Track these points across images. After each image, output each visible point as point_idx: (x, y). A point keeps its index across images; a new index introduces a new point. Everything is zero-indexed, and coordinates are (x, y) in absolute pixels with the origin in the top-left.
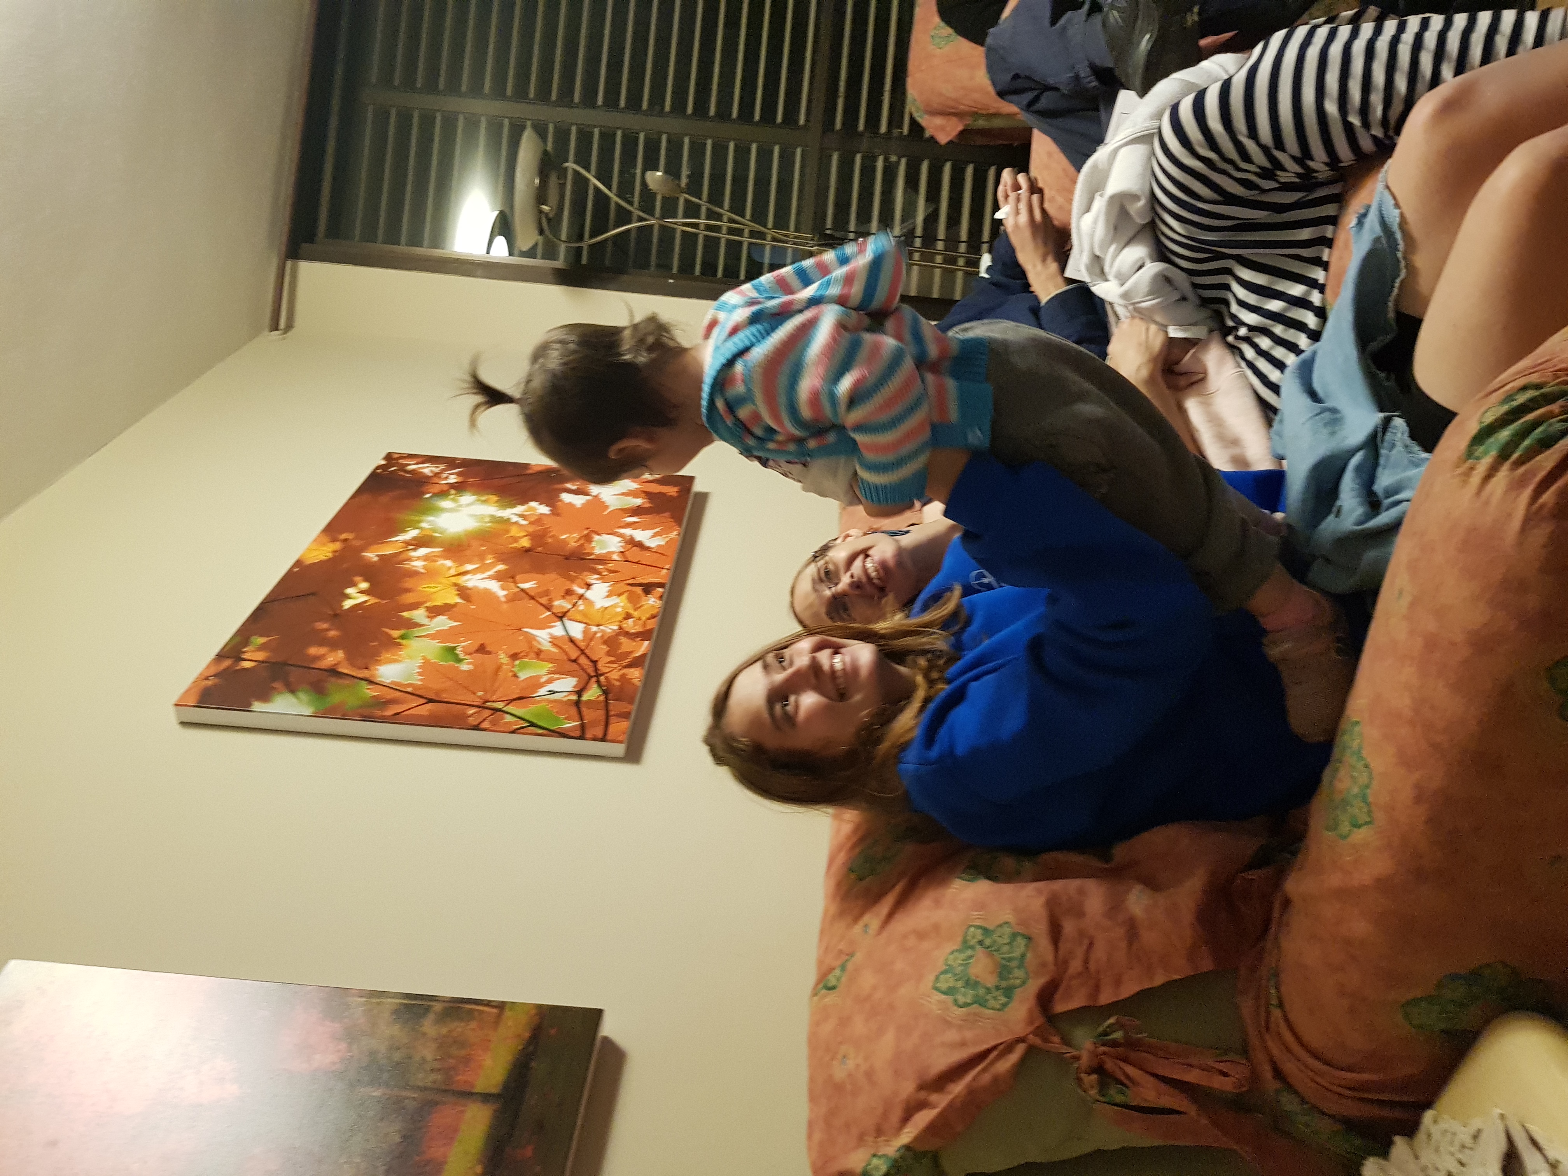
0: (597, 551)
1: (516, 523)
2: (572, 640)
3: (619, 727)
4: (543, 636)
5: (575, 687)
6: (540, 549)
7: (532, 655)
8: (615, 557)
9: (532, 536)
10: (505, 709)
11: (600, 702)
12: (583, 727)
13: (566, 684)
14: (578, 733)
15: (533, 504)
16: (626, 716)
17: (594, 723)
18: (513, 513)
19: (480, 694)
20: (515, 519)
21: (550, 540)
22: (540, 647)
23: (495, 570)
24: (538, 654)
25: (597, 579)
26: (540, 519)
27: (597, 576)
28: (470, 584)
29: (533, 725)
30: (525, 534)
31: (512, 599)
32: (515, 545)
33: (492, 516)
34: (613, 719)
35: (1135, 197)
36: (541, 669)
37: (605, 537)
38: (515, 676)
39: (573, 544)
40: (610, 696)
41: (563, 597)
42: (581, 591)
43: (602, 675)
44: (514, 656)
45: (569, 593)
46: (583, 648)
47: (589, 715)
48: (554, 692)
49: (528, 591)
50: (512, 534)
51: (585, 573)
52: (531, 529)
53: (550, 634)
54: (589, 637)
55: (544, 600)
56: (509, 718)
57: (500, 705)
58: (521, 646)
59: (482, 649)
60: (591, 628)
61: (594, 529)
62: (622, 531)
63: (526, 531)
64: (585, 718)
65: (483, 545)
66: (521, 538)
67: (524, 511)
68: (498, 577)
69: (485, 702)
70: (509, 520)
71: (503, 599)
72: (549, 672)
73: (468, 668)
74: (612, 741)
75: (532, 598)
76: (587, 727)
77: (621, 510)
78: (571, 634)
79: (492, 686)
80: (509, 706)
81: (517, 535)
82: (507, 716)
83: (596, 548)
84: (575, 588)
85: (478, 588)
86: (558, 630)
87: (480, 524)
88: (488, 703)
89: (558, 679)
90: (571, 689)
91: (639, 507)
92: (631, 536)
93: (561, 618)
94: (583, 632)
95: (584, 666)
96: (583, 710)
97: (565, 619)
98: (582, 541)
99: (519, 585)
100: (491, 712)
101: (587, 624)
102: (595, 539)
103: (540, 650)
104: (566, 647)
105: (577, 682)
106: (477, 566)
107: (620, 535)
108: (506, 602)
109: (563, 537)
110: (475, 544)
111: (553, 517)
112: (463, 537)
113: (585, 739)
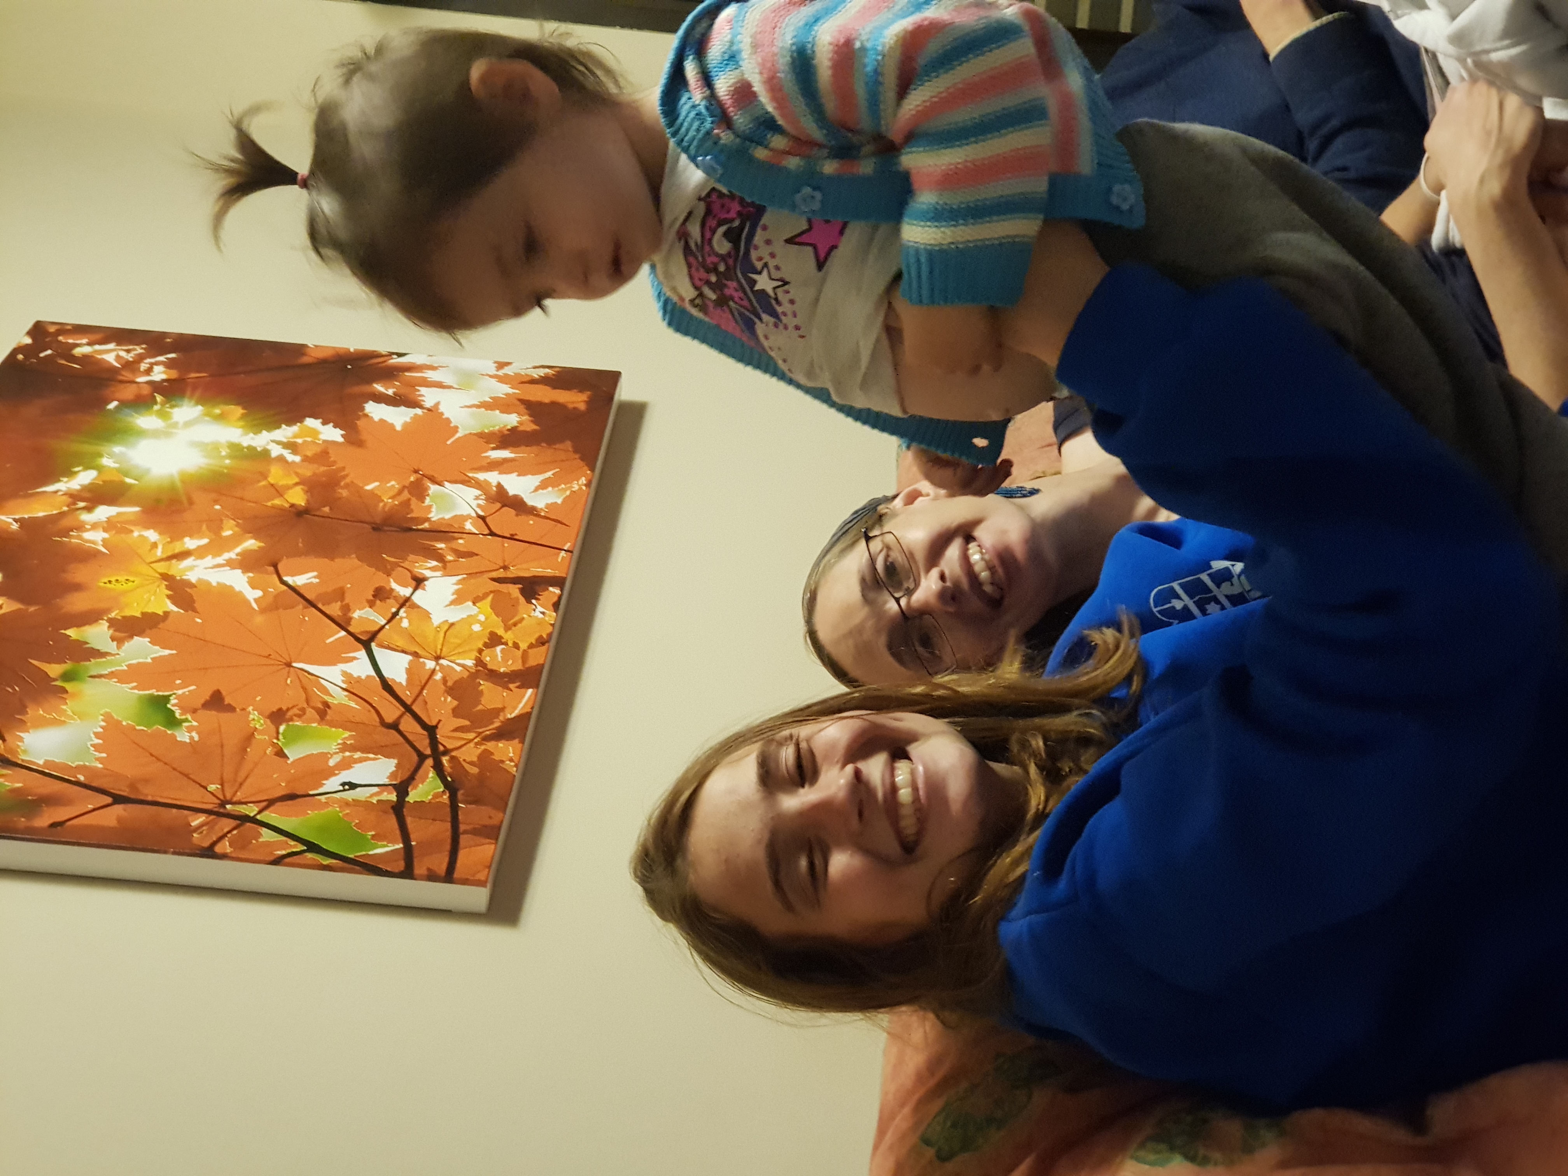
0: (434, 516)
1: (281, 459)
2: (387, 686)
3: (476, 854)
4: (332, 677)
5: (393, 775)
6: (326, 509)
7: (310, 712)
8: (469, 526)
9: (309, 484)
10: (258, 817)
11: (441, 805)
12: (408, 853)
13: (377, 771)
14: (401, 866)
15: (311, 423)
16: (490, 832)
17: (430, 846)
18: (272, 440)
19: (212, 787)
20: (276, 451)
21: (344, 493)
22: (327, 698)
23: (238, 550)
24: (324, 711)
25: (433, 569)
26: (324, 453)
27: (434, 563)
28: (193, 577)
29: (312, 847)
30: (297, 480)
31: (272, 606)
32: (277, 502)
33: (232, 446)
34: (464, 839)
36: (329, 741)
37: (450, 488)
38: (281, 754)
39: (388, 501)
40: (460, 794)
41: (371, 604)
42: (405, 592)
43: (446, 752)
44: (278, 717)
45: (381, 594)
46: (409, 702)
47: (418, 830)
48: (353, 786)
49: (302, 591)
50: (271, 480)
51: (411, 557)
52: (308, 471)
53: (345, 674)
54: (420, 681)
55: (334, 609)
56: (267, 835)
57: (251, 810)
58: (291, 697)
59: (216, 701)
60: (424, 664)
61: (429, 472)
62: (481, 476)
63: (297, 474)
64: (412, 836)
65: (216, 502)
66: (289, 487)
67: (295, 436)
68: (246, 563)
69: (223, 804)
70: (266, 453)
71: (255, 606)
72: (344, 747)
73: (191, 738)
74: (465, 882)
75: (311, 604)
76: (416, 853)
77: (481, 435)
78: (386, 674)
79: (236, 773)
80: (266, 813)
81: (281, 483)
82: (264, 831)
83: (434, 509)
84: (394, 585)
85: (209, 584)
86: (361, 667)
87: (211, 461)
88: (228, 807)
89: (360, 760)
90: (386, 781)
91: (513, 430)
92: (499, 486)
93: (366, 645)
94: (409, 671)
95: (410, 737)
96: (409, 820)
97: (373, 645)
98: (406, 495)
99: (285, 578)
100: (232, 823)
101: (416, 655)
102: (430, 492)
103: (327, 705)
104: (375, 700)
105: (398, 766)
106: (205, 541)
107: (479, 485)
108: (261, 612)
109: (369, 488)
110: (201, 499)
111: (350, 448)
112: (179, 486)
113: (412, 877)
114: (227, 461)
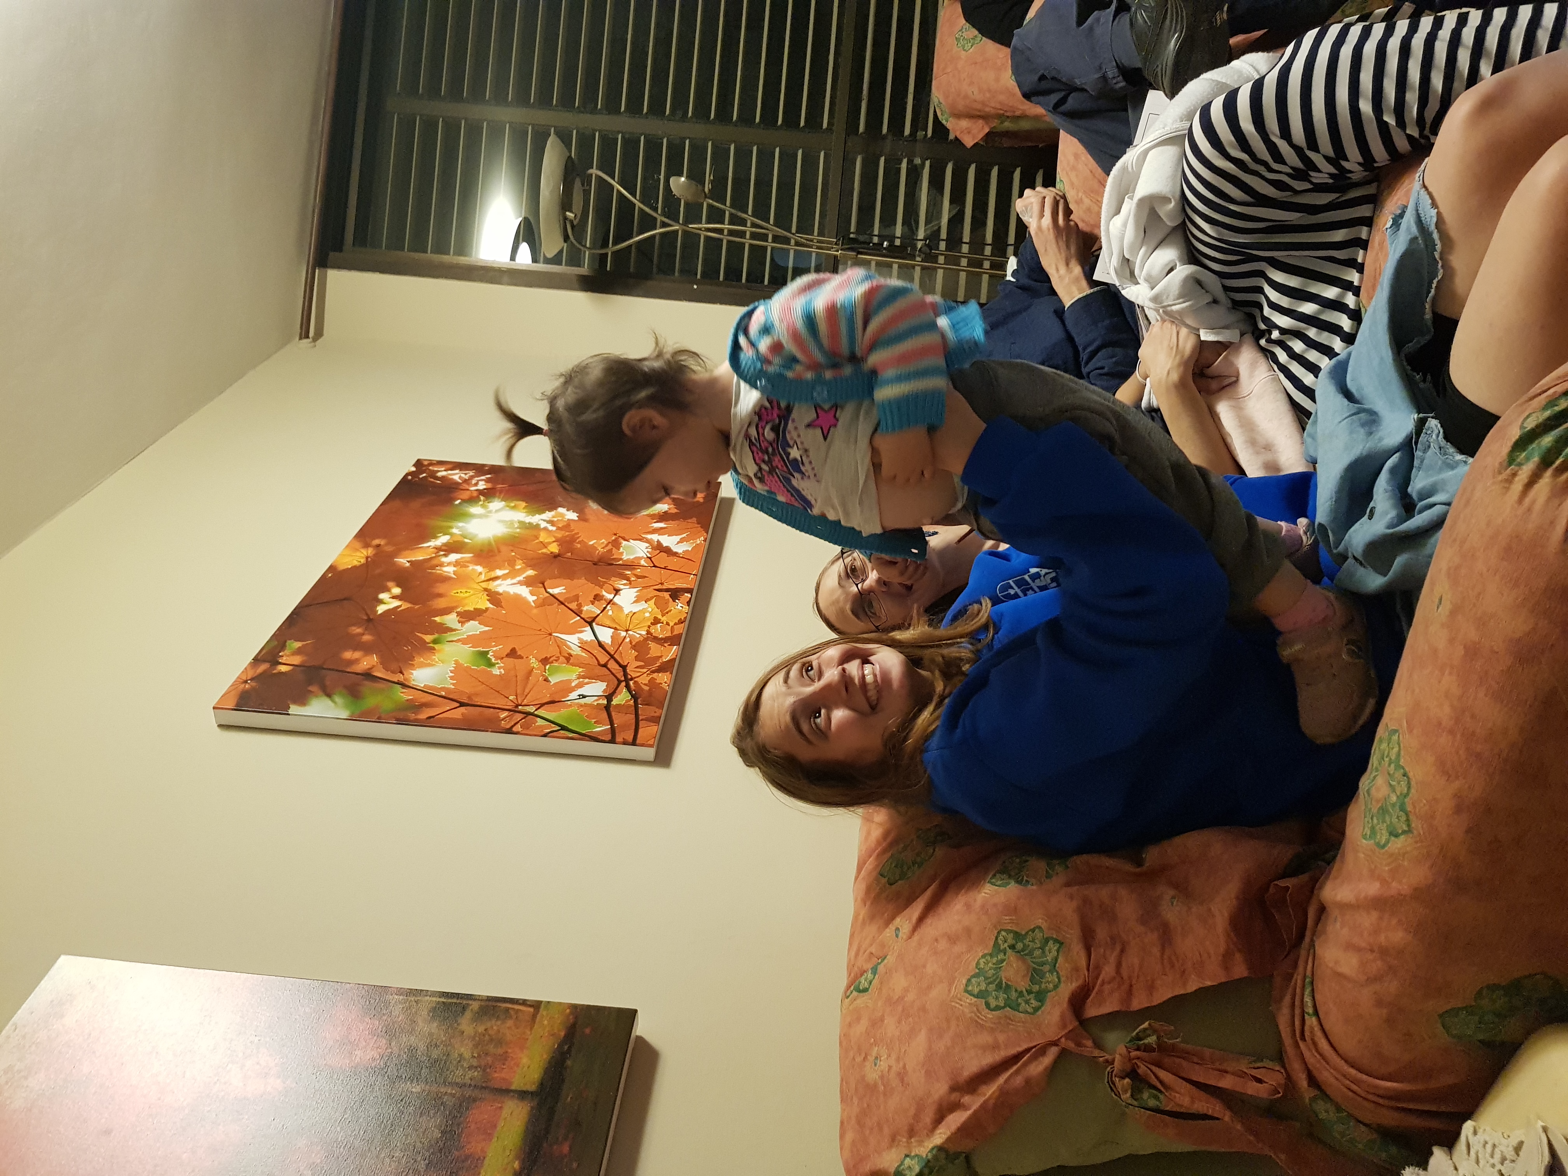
0: (625, 557)
1: (545, 529)
2: (600, 644)
3: (648, 731)
4: (572, 640)
5: (604, 691)
6: (570, 554)
7: (562, 659)
8: (643, 562)
9: (560, 541)
10: (536, 713)
11: (630, 706)
12: (613, 730)
13: (596, 689)
14: (609, 737)
15: (561, 510)
16: (655, 720)
17: (624, 727)
18: (541, 519)
19: (511, 698)
20: (543, 525)
21: (579, 546)
22: (570, 651)
23: (524, 575)
24: (568, 658)
25: (624, 585)
26: (568, 526)
27: (625, 582)
28: (500, 590)
29: (563, 728)
30: (554, 539)
31: (541, 604)
32: (544, 551)
33: (520, 522)
34: (641, 724)
35: (1165, 199)
36: (571, 674)
37: (633, 543)
38: (546, 680)
39: (601, 550)
40: (640, 701)
41: (593, 603)
42: (610, 596)
43: (632, 679)
44: (545, 661)
45: (597, 598)
46: (612, 653)
47: (618, 719)
48: (584, 697)
49: (557, 596)
50: (541, 539)
51: (613, 579)
52: (559, 535)
53: (579, 639)
54: (618, 642)
55: (573, 606)
56: (540, 722)
57: (531, 709)
58: (552, 651)
59: (513, 654)
60: (620, 633)
61: (622, 535)
62: (649, 536)
63: (555, 537)
64: (615, 721)
65: (512, 551)
66: (550, 543)
67: (553, 517)
68: (528, 582)
69: (517, 706)
70: (538, 525)
71: (533, 604)
72: (580, 677)
73: (500, 672)
74: (642, 745)
75: (562, 603)
76: (617, 731)
78: (601, 639)
79: (524, 691)
80: (539, 710)
81: (546, 541)
82: (539, 719)
83: (625, 554)
84: (604, 593)
85: (508, 593)
86: (587, 635)
87: (510, 530)
88: (520, 707)
89: (588, 683)
90: (601, 694)
91: (665, 512)
92: (658, 541)
93: (590, 624)
94: (612, 637)
95: (614, 671)
96: (613, 714)
97: (594, 624)
98: (610, 547)
99: (548, 590)
100: (523, 716)
101: (615, 629)
102: (623, 545)
103: (570, 655)
104: (595, 652)
105: (607, 686)
106: (507, 571)
107: (648, 541)
108: (536, 607)
109: (591, 543)
110: (504, 549)
111: (581, 522)
112: (493, 543)
113: (615, 743)
114: (518, 530)
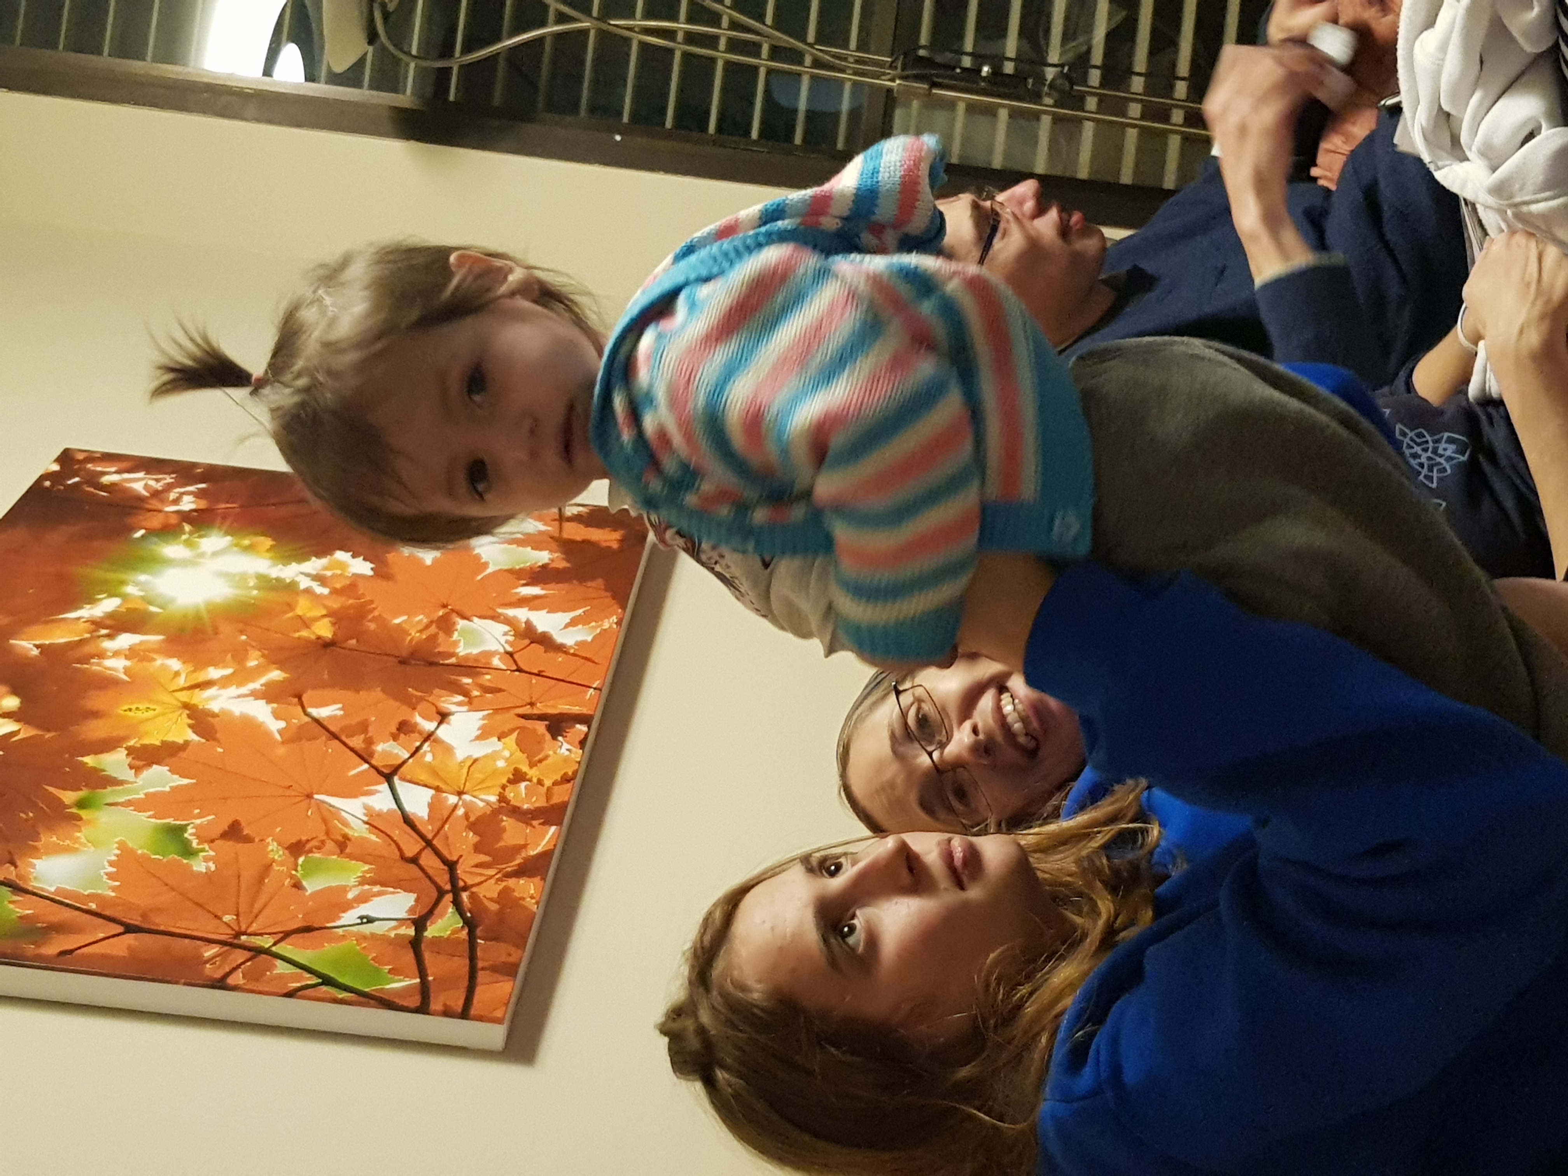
0: (462, 651)
1: (308, 591)
2: (408, 820)
3: (494, 992)
4: (352, 810)
5: (411, 910)
6: (353, 642)
7: (330, 845)
8: (496, 662)
9: (337, 617)
10: (274, 949)
11: (458, 942)
12: (424, 989)
13: (395, 905)
14: (415, 1001)
15: (341, 556)
16: (508, 970)
17: (446, 983)
18: (301, 572)
19: (227, 918)
20: (304, 583)
21: (372, 626)
22: (347, 830)
23: (263, 680)
24: (343, 844)
25: (459, 704)
26: (352, 586)
27: (460, 698)
28: (215, 707)
29: (327, 981)
30: (324, 612)
31: (293, 737)
32: (304, 633)
33: (260, 577)
34: (481, 976)
36: (348, 874)
37: (478, 623)
38: (298, 885)
39: (415, 635)
40: (479, 930)
41: (395, 738)
42: (428, 726)
43: (465, 888)
44: (296, 849)
45: (404, 728)
46: (430, 836)
47: (435, 966)
48: (370, 920)
49: (325, 723)
50: (299, 611)
51: (437, 691)
52: (336, 604)
53: (366, 807)
54: (442, 816)
55: (357, 742)
56: (282, 967)
57: (266, 942)
58: (311, 829)
59: (234, 832)
60: (446, 799)
61: (458, 608)
62: (511, 612)
63: (325, 607)
64: (429, 972)
65: (242, 632)
66: (316, 619)
67: (326, 568)
68: (270, 694)
69: (238, 935)
70: (294, 584)
71: (278, 737)
72: (363, 881)
73: (207, 868)
74: (480, 1019)
75: (334, 736)
76: (432, 990)
77: (511, 571)
78: (408, 808)
79: (252, 905)
80: (282, 944)
81: (309, 615)
82: (279, 963)
83: (462, 644)
84: (418, 719)
85: (230, 713)
86: (382, 801)
87: (239, 592)
88: (243, 938)
89: (379, 894)
90: (404, 915)
91: (544, 567)
92: (528, 623)
93: (388, 778)
94: (431, 806)
95: (431, 872)
96: (426, 956)
97: (396, 779)
98: (433, 629)
99: (310, 710)
100: (247, 954)
101: (438, 789)
102: (459, 627)
103: (346, 837)
104: (396, 834)
105: (417, 900)
106: (229, 671)
107: (508, 621)
108: (283, 743)
109: (397, 621)
110: (226, 629)
111: (379, 581)
112: (204, 614)
113: (427, 1013)
114: (255, 592)
